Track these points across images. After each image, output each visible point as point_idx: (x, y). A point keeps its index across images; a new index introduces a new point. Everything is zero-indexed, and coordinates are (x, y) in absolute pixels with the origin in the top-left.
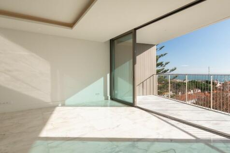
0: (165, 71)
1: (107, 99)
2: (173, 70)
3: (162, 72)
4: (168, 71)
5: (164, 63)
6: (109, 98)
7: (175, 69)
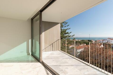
0: (69, 36)
1: (29, 54)
2: (73, 36)
3: (68, 37)
4: (71, 36)
5: (69, 33)
6: (31, 54)
7: (74, 35)
